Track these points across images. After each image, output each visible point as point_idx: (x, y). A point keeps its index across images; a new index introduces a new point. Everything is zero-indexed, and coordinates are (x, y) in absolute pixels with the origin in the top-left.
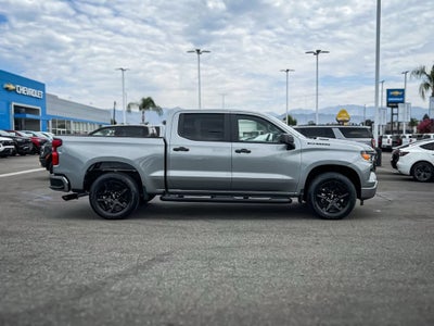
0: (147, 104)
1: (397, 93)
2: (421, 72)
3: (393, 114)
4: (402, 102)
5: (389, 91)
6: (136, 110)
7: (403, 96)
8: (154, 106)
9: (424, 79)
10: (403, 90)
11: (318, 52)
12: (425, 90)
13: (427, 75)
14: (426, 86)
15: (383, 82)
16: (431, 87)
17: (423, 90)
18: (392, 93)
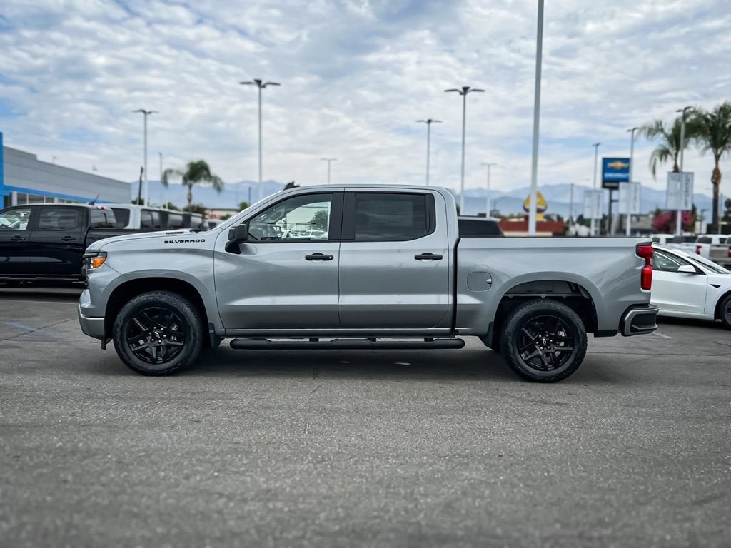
0: (197, 172)
1: (619, 165)
2: (657, 129)
3: (611, 201)
4: (626, 180)
5: (606, 161)
6: (176, 181)
7: (626, 170)
8: (209, 177)
9: (661, 141)
10: (627, 160)
11: (466, 90)
12: (658, 161)
13: (666, 135)
14: (664, 153)
15: (597, 145)
16: (671, 155)
17: (655, 160)
18: (610, 165)
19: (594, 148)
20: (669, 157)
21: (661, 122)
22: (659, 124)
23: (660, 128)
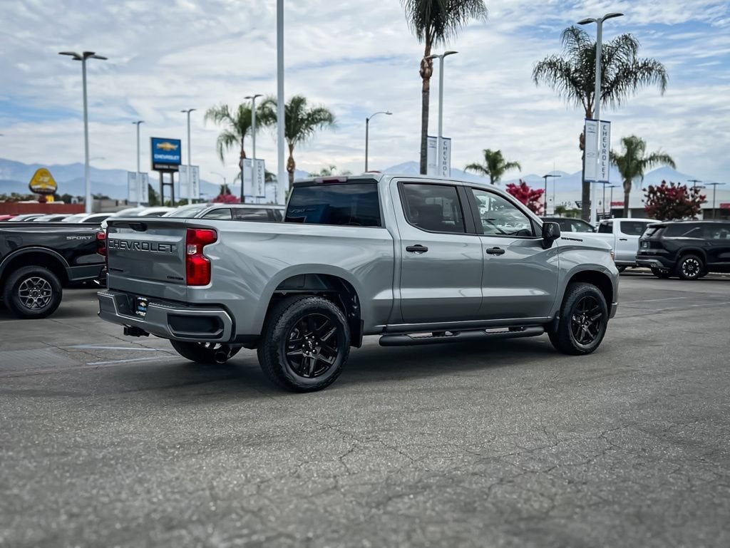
1: (168, 146)
2: (224, 113)
3: (163, 184)
4: (178, 163)
5: (154, 141)
7: (178, 152)
9: (227, 127)
10: (178, 142)
12: (224, 144)
13: (232, 120)
14: (229, 139)
15: (139, 122)
16: (237, 140)
17: (221, 144)
18: (159, 145)
19: (135, 126)
20: (234, 142)
21: (227, 106)
22: (225, 108)
23: (226, 112)
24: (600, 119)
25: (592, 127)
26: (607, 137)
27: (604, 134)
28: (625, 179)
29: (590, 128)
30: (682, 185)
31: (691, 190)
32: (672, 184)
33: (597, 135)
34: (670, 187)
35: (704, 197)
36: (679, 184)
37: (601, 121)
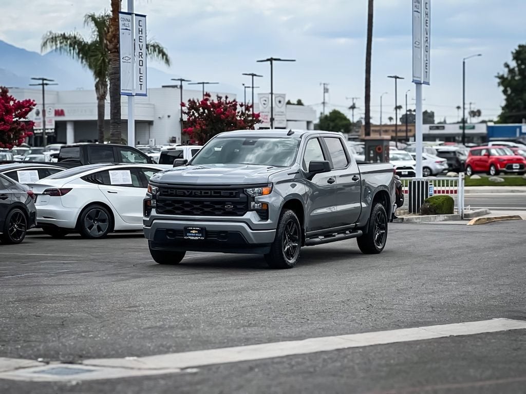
24: (135, 12)
25: (127, 23)
26: (144, 35)
27: (140, 31)
28: (98, 80)
29: (124, 25)
30: (230, 100)
31: (241, 105)
32: (219, 98)
33: (133, 33)
34: (216, 101)
35: (258, 115)
36: (227, 98)
37: (136, 15)
